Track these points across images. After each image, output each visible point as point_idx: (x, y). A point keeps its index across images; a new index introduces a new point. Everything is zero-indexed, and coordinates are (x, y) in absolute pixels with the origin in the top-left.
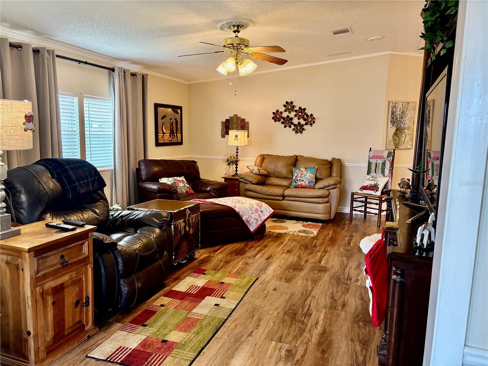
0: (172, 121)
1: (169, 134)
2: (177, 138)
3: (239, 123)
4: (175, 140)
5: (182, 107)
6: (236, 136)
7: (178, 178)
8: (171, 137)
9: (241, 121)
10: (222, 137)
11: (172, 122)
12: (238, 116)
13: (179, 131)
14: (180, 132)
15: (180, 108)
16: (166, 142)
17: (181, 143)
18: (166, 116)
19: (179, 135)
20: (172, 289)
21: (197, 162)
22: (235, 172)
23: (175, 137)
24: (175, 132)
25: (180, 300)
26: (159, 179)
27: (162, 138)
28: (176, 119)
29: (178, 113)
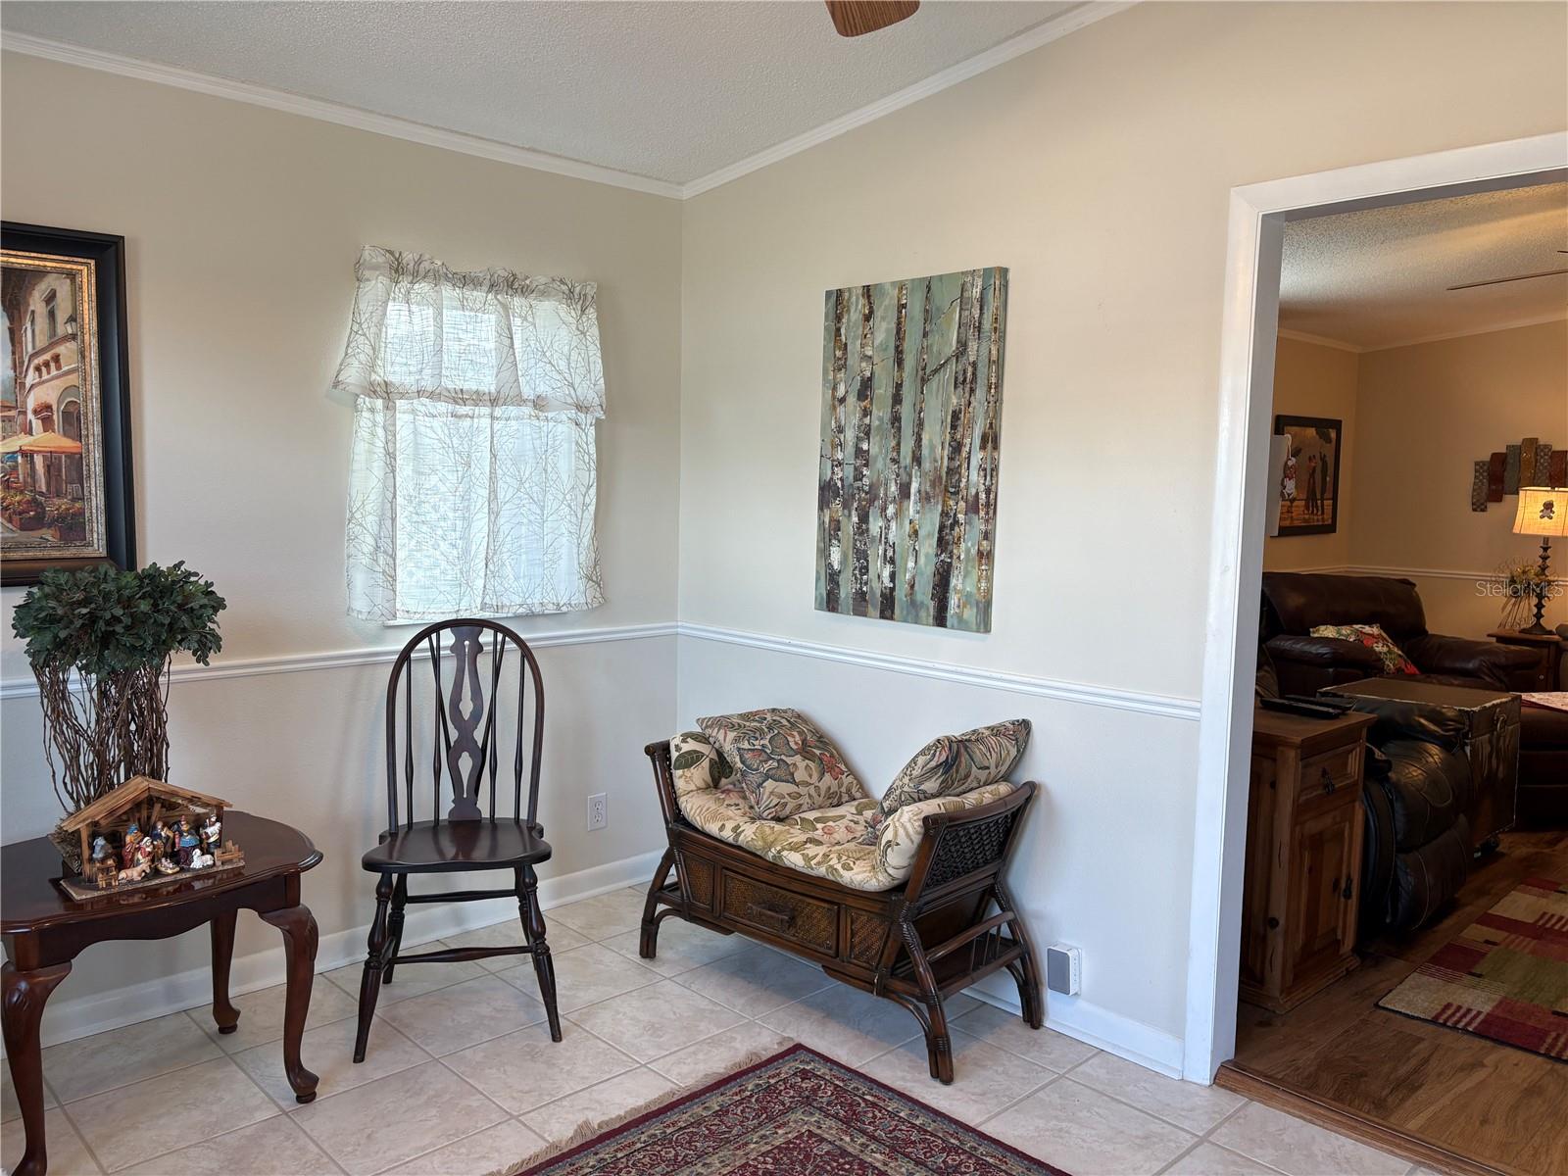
0: (1313, 464)
1: (1303, 503)
2: (1323, 513)
3: (1542, 464)
4: (1318, 520)
5: (1340, 421)
6: (1549, 506)
7: (1367, 629)
8: (1308, 509)
9: (1551, 457)
10: (1474, 510)
11: (1314, 468)
12: (1541, 443)
13: (1329, 494)
14: (1331, 496)
15: (1337, 425)
16: (1297, 523)
17: (1331, 528)
18: (1301, 450)
19: (1328, 503)
20: (1490, 912)
21: (1414, 585)
22: (1534, 620)
23: (1318, 510)
24: (1319, 497)
25: (1534, 938)
26: (1311, 630)
27: (1288, 512)
28: (1323, 459)
29: (1329, 440)
